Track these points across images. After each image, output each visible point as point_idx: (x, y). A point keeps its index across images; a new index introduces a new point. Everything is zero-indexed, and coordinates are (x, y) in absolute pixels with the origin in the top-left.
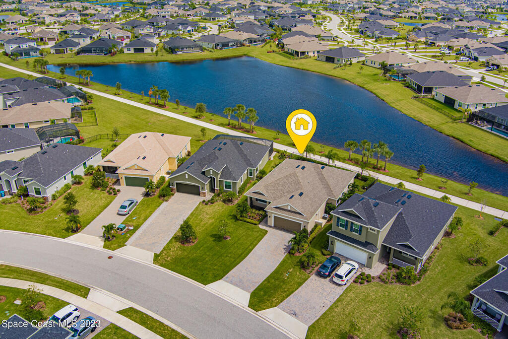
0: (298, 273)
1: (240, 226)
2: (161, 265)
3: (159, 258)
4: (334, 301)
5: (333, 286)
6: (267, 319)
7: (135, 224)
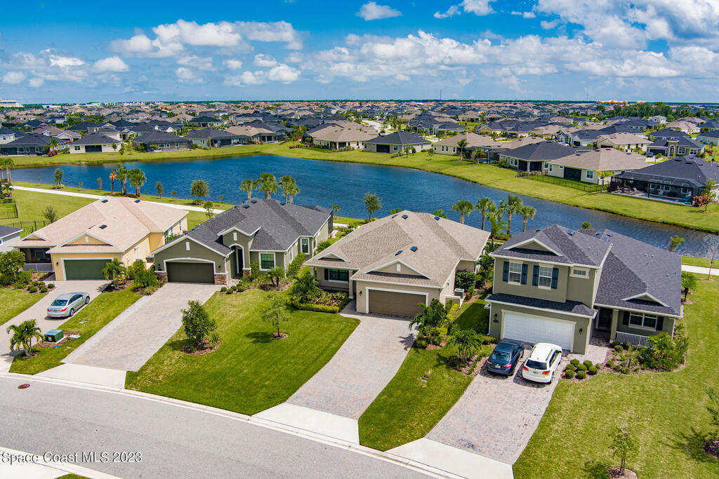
0: (446, 376)
1: (303, 318)
2: (144, 390)
3: (138, 378)
4: (543, 413)
5: (527, 388)
6: (411, 462)
7: (82, 330)
